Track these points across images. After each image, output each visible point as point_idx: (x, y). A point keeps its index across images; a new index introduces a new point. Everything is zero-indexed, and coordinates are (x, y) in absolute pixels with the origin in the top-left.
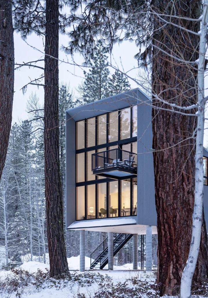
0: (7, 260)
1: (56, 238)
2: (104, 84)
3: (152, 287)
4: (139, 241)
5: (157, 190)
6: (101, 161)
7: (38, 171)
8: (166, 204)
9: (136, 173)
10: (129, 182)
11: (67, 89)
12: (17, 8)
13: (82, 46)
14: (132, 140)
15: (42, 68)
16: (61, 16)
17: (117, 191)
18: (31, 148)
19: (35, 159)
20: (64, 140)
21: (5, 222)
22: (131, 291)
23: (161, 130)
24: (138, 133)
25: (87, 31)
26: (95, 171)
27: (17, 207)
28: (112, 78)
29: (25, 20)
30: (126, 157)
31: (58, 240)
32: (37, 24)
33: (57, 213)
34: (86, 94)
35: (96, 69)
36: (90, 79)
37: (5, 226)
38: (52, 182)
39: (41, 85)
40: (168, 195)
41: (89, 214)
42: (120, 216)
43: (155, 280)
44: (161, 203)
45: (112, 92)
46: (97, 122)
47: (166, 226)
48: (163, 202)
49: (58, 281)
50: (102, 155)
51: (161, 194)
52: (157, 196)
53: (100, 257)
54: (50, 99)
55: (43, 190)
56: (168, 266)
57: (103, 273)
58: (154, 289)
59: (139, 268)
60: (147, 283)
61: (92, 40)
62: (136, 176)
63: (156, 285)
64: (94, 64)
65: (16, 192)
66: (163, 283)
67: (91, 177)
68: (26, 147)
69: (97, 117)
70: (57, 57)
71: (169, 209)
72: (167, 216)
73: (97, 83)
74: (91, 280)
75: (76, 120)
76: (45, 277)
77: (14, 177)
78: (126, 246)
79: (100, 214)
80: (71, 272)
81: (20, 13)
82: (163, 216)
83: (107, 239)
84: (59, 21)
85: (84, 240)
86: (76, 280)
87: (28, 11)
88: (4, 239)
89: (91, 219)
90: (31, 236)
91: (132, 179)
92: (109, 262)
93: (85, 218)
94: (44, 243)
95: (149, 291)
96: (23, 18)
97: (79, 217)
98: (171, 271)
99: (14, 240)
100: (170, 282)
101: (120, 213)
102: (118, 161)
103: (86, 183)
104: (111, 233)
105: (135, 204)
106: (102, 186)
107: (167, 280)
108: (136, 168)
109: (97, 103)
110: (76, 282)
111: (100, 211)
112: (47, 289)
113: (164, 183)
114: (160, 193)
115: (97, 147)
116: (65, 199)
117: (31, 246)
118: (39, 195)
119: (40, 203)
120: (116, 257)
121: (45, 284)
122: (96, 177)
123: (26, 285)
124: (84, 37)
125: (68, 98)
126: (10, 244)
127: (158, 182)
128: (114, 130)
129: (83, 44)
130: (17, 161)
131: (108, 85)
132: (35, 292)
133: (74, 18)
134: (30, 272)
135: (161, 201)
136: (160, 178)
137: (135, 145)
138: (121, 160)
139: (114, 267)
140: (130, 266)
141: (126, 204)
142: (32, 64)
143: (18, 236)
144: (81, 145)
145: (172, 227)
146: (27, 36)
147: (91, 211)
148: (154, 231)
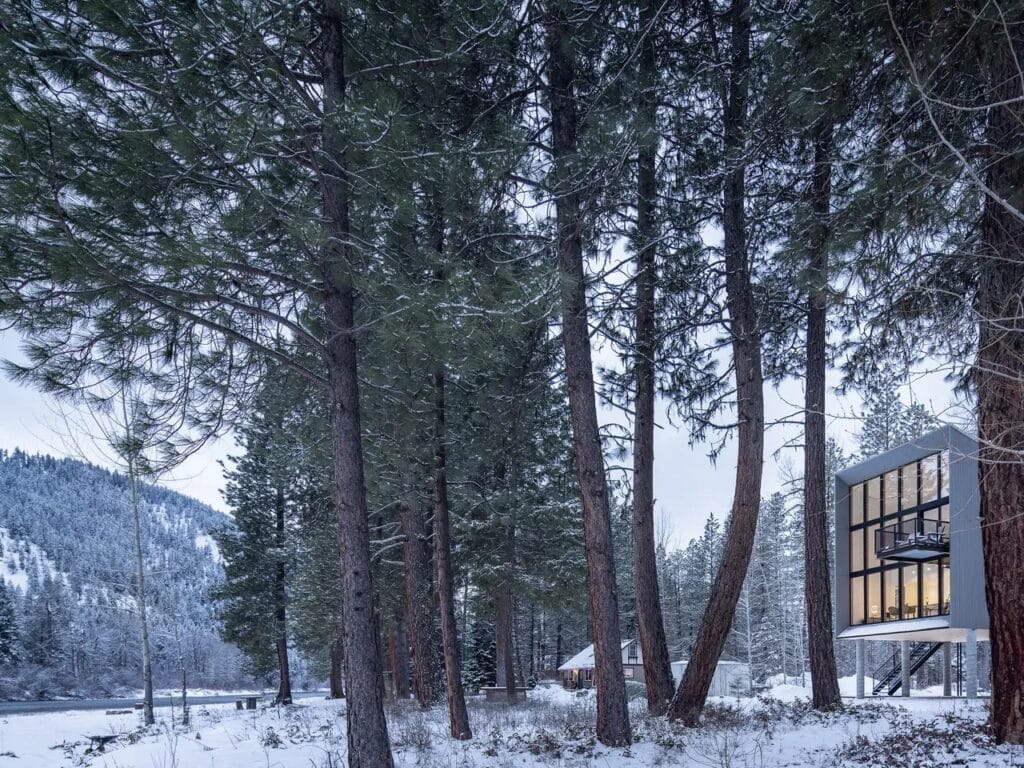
0: (751, 683)
1: (821, 654)
2: (893, 425)
3: (981, 729)
4: (953, 651)
5: (989, 580)
6: (889, 538)
7: (794, 559)
8: (1006, 600)
9: (948, 550)
10: (937, 566)
11: (836, 442)
12: (766, 351)
13: (860, 380)
14: (941, 502)
15: (802, 423)
16: (829, 346)
17: (915, 580)
18: (784, 530)
19: (789, 543)
20: (832, 514)
21: (749, 632)
22: (944, 735)
23: (996, 487)
24: (951, 490)
25: (868, 359)
26: (879, 554)
27: (763, 611)
28: (905, 415)
29: (778, 364)
30: (929, 528)
31: (825, 657)
32: (794, 365)
33: (824, 618)
34: (864, 444)
35: (880, 405)
36: (872, 422)
37: (748, 636)
38: (815, 576)
39: (801, 446)
40: (1009, 585)
41: (870, 616)
42: (920, 616)
43: (986, 719)
44: (996, 600)
45: (905, 435)
46: (882, 484)
47: (1007, 634)
48: (999, 598)
49: (824, 714)
50: (892, 529)
51: (997, 586)
52: (989, 589)
53: (889, 678)
54: (813, 463)
55: (801, 585)
56: (1011, 697)
57: (895, 703)
58: (986, 733)
59: (954, 693)
60: (972, 721)
61: (875, 369)
62: (948, 556)
63: (989, 726)
64: (877, 400)
65: (763, 590)
66: (1001, 723)
67: (874, 562)
68: (777, 529)
69: (882, 476)
70: (823, 411)
71: (1012, 608)
72: (1008, 619)
73: (882, 426)
74: (875, 714)
75: (850, 483)
76: (806, 709)
77: (760, 571)
78: (931, 659)
79: (888, 615)
80: (845, 701)
81: (770, 356)
82: (1001, 620)
83: (900, 650)
84: (826, 354)
85: (862, 654)
86: (852, 713)
87: (781, 350)
88: (746, 654)
89: (874, 622)
90: (784, 649)
91: (939, 561)
92: (903, 684)
93: (865, 622)
94: (803, 658)
95: (976, 736)
96: (774, 361)
97: (855, 622)
98: (1016, 705)
99: (760, 654)
100: (1014, 723)
101: (921, 612)
102: (918, 536)
103: (866, 572)
104: (906, 641)
105: (947, 597)
106: (892, 575)
107: (1009, 720)
108: (948, 544)
109: (882, 456)
110: (852, 716)
111: (887, 611)
112: (808, 726)
113: (1001, 569)
114: (994, 584)
115: (882, 519)
116: (833, 596)
117: (785, 662)
118: (795, 592)
119: (796, 603)
120: (914, 677)
121: (806, 719)
122: (882, 562)
123: (779, 719)
124: (862, 368)
125: (837, 455)
126: (755, 661)
127: (991, 567)
128: (910, 489)
129: (862, 377)
130: (764, 549)
131: (899, 425)
132: (791, 729)
133: (847, 345)
134: (784, 702)
135: (996, 597)
136: (993, 561)
137: (946, 509)
138: (922, 534)
139: (911, 691)
140: (938, 690)
141: (931, 598)
142: (788, 420)
143: (766, 648)
144: (857, 519)
145: (1017, 636)
146: (780, 384)
147: (874, 610)
148: (983, 636)
